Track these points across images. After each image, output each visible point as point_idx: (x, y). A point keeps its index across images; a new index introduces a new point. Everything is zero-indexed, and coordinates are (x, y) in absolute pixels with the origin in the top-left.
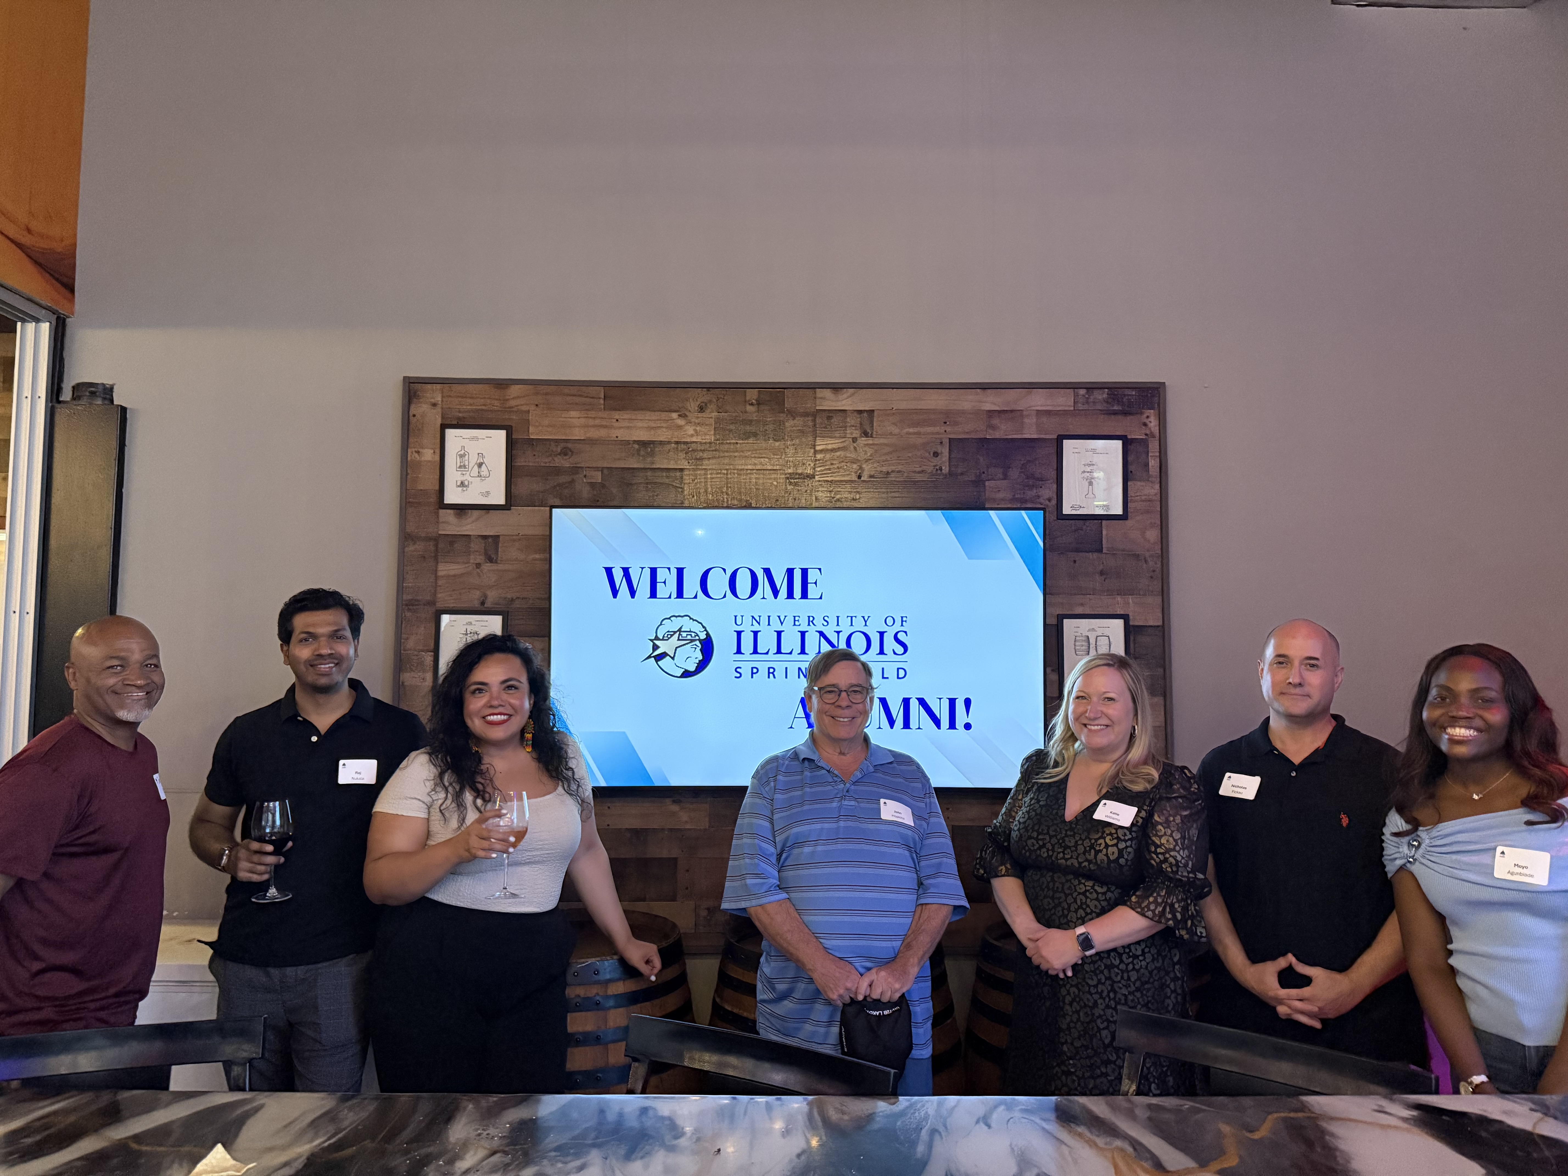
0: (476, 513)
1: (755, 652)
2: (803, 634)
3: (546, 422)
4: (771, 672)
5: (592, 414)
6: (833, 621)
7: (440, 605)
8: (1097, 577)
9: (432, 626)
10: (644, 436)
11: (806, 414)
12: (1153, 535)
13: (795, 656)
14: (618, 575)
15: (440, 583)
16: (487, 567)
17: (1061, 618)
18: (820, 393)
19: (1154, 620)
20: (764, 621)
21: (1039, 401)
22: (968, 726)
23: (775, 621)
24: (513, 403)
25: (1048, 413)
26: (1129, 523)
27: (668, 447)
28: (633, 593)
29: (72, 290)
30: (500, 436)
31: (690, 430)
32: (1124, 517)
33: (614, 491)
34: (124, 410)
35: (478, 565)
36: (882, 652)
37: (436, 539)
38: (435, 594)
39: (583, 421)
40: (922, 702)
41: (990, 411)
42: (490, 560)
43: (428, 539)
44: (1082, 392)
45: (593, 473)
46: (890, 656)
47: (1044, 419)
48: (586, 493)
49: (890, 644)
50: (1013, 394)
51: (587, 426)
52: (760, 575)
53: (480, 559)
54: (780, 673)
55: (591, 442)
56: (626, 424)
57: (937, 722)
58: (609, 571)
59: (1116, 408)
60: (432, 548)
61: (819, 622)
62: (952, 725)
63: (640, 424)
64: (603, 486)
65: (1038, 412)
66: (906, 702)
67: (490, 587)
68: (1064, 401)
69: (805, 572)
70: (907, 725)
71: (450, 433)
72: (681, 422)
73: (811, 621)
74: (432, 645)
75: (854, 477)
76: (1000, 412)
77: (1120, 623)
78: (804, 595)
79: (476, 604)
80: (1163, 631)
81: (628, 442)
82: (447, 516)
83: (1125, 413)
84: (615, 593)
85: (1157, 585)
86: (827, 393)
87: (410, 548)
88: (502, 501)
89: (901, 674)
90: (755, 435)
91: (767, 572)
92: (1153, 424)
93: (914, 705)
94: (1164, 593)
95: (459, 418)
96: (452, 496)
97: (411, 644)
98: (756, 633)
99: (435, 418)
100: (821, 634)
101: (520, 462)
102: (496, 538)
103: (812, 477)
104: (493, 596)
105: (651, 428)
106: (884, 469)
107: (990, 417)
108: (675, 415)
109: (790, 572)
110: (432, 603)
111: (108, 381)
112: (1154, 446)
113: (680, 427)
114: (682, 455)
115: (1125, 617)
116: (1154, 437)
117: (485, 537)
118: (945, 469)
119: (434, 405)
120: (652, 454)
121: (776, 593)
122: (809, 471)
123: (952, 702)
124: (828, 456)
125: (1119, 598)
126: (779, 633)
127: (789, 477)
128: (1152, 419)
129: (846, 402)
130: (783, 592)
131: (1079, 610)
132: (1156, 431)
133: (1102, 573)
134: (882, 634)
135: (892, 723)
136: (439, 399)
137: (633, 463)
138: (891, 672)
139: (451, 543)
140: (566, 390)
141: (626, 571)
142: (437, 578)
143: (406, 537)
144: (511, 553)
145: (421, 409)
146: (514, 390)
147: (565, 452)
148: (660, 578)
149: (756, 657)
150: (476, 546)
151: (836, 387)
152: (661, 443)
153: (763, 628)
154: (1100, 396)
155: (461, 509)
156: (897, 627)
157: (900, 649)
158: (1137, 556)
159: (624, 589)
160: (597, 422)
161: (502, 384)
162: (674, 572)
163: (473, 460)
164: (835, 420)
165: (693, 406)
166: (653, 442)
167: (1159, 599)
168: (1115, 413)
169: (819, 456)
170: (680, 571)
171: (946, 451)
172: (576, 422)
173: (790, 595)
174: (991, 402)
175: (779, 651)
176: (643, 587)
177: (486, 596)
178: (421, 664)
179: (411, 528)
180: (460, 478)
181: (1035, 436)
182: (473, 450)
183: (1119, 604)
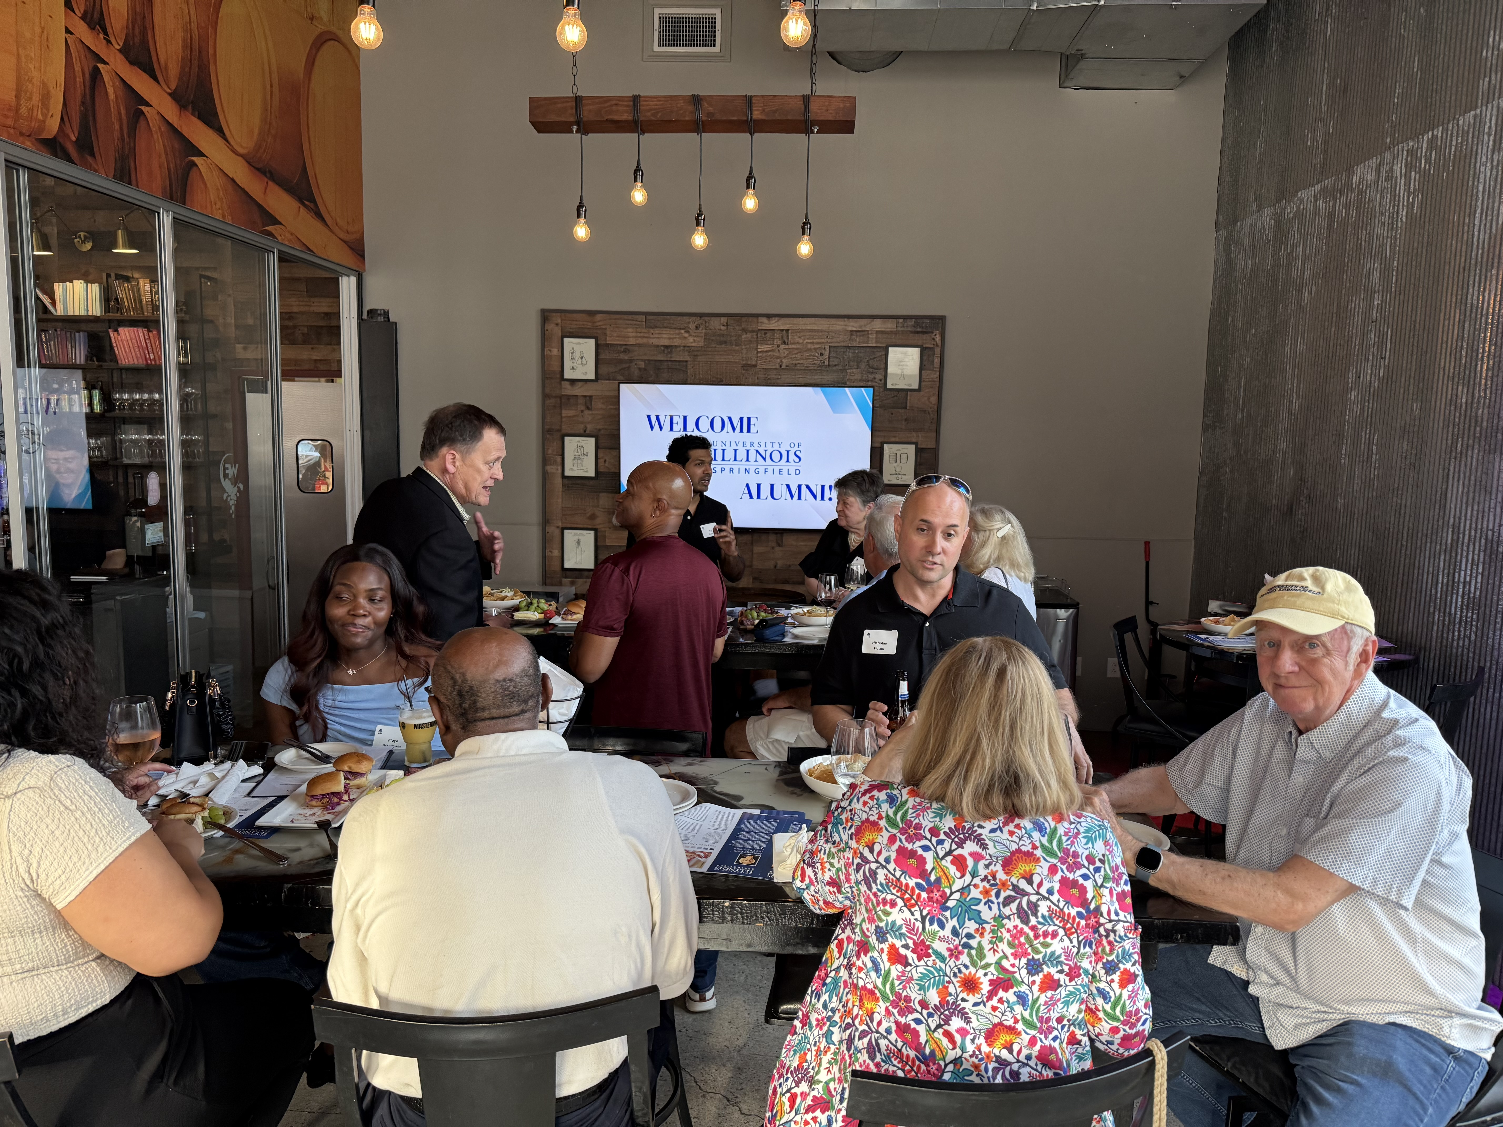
0: (580, 384)
1: (723, 460)
2: (748, 451)
3: (615, 334)
4: (731, 470)
5: (639, 330)
6: (763, 445)
7: (564, 432)
8: (903, 422)
9: (560, 443)
10: (666, 342)
11: (753, 331)
12: (934, 400)
13: (744, 462)
14: (653, 419)
15: (564, 420)
16: (587, 412)
17: (882, 444)
18: (761, 319)
19: (931, 445)
20: (728, 444)
21: (878, 325)
22: (830, 499)
23: (733, 444)
24: (598, 324)
25: (882, 332)
26: (922, 393)
27: (678, 349)
28: (661, 428)
29: (363, 256)
30: (592, 342)
31: (691, 340)
32: (919, 390)
33: (651, 372)
34: (396, 323)
35: (582, 411)
36: (788, 461)
37: (561, 397)
38: (561, 426)
39: (634, 334)
40: (808, 487)
41: (851, 331)
42: (588, 408)
43: (556, 397)
44: (901, 321)
45: (640, 363)
46: (792, 463)
47: (880, 336)
48: (636, 373)
49: (792, 457)
50: (863, 322)
51: (636, 337)
52: (726, 420)
53: (583, 408)
54: (736, 471)
55: (639, 345)
56: (657, 336)
57: (815, 497)
58: (649, 417)
59: (918, 330)
60: (559, 402)
61: (756, 445)
62: (823, 498)
63: (665, 336)
64: (645, 369)
65: (877, 332)
66: (800, 486)
67: (589, 423)
68: (890, 325)
69: (749, 419)
70: (799, 498)
71: (566, 340)
72: (686, 335)
73: (752, 444)
74: (560, 453)
75: (778, 367)
76: (856, 331)
77: (913, 447)
78: (749, 431)
79: (582, 431)
80: (935, 451)
81: (658, 346)
82: (566, 385)
83: (924, 333)
84: (652, 428)
85: (934, 426)
86: (765, 320)
87: (548, 402)
88: (593, 377)
89: (798, 472)
90: (726, 342)
91: (730, 418)
92: (938, 338)
93: (804, 488)
94: (938, 431)
95: (570, 332)
96: (567, 376)
97: (550, 451)
98: (724, 450)
99: (558, 331)
100: (757, 451)
101: (602, 356)
102: (591, 397)
103: (755, 366)
104: (590, 428)
105: (670, 338)
106: (794, 362)
107: (852, 335)
108: (683, 331)
109: (741, 419)
110: (559, 430)
111: (386, 308)
112: (938, 351)
113: (685, 338)
114: (687, 353)
115: (916, 444)
116: (937, 345)
117: (585, 396)
118: (826, 363)
119: (557, 324)
120: (671, 352)
121: (734, 429)
122: (754, 363)
123: (823, 487)
124: (764, 355)
125: (914, 434)
126: (736, 451)
127: (744, 366)
128: (938, 336)
129: (774, 324)
130: (738, 429)
131: (893, 440)
132: (939, 343)
133: (906, 420)
134: (788, 452)
135: (792, 496)
136: (559, 321)
137: (660, 357)
138: (792, 471)
139: (569, 399)
140: (626, 317)
141: (657, 417)
142: (561, 417)
143: (545, 396)
144: (598, 405)
145: (549, 327)
146: (599, 317)
147: (626, 351)
148: (675, 421)
149: (723, 462)
150: (581, 401)
151: (769, 316)
152: (676, 346)
153: (727, 447)
154: (911, 322)
155: (573, 382)
156: (796, 448)
157: (797, 460)
158: (924, 411)
159: (657, 426)
160: (642, 335)
161: (592, 313)
162: (682, 418)
163: (578, 355)
164: (768, 335)
165: (692, 326)
166: (671, 346)
167: (934, 434)
168: (918, 332)
169: (759, 355)
170: (685, 418)
171: (827, 353)
172: (631, 334)
173: (741, 431)
174: (853, 325)
175: (735, 460)
176: (666, 426)
177: (586, 427)
178: (555, 461)
179: (547, 391)
180: (572, 365)
181: (874, 345)
182: (578, 349)
183: (913, 436)
